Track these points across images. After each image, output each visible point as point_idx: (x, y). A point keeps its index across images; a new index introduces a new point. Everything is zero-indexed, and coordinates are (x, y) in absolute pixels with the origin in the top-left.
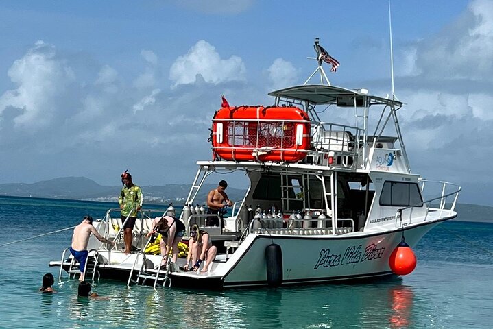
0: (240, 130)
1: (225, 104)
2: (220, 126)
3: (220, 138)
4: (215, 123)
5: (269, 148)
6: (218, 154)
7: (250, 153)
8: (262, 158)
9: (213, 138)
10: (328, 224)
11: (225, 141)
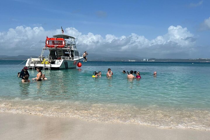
0: (51, 42)
1: (47, 37)
2: (47, 41)
3: (47, 44)
4: (46, 41)
5: (58, 45)
6: (46, 46)
7: (54, 46)
8: (56, 47)
9: (46, 44)
10: (70, 58)
11: (49, 44)
